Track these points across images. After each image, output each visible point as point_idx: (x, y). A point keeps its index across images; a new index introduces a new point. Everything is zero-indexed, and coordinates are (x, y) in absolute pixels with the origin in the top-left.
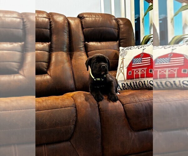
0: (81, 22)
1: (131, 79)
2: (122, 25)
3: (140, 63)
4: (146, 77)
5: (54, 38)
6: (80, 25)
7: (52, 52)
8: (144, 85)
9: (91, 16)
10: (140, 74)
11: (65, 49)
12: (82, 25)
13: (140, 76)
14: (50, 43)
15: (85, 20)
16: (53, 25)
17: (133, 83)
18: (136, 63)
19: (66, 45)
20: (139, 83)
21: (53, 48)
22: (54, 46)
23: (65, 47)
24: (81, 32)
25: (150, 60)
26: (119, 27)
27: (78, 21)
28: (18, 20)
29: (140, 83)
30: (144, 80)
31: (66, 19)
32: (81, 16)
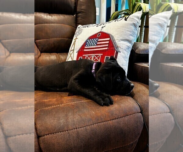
18: (90, 46)
25: (108, 42)
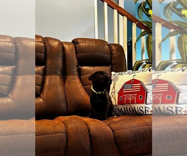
0: (75, 47)
1: (122, 104)
2: (115, 51)
3: (130, 89)
4: (136, 103)
5: (49, 62)
6: (74, 49)
7: (46, 75)
8: (134, 111)
9: (85, 42)
10: (130, 100)
11: (59, 73)
12: (76, 50)
13: (130, 102)
14: (44, 67)
15: (79, 45)
16: (48, 50)
17: (124, 108)
18: (127, 89)
19: (59, 69)
20: (129, 109)
21: (47, 72)
22: (48, 69)
23: (59, 71)
24: (75, 56)
25: (140, 86)
26: (112, 53)
27: (72, 46)
28: (11, 44)
29: (131, 108)
30: (135, 106)
31: (61, 43)
32: (76, 41)
